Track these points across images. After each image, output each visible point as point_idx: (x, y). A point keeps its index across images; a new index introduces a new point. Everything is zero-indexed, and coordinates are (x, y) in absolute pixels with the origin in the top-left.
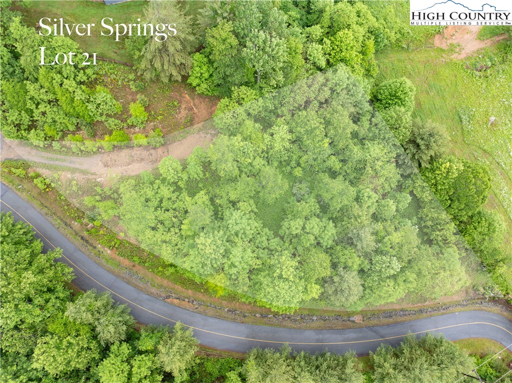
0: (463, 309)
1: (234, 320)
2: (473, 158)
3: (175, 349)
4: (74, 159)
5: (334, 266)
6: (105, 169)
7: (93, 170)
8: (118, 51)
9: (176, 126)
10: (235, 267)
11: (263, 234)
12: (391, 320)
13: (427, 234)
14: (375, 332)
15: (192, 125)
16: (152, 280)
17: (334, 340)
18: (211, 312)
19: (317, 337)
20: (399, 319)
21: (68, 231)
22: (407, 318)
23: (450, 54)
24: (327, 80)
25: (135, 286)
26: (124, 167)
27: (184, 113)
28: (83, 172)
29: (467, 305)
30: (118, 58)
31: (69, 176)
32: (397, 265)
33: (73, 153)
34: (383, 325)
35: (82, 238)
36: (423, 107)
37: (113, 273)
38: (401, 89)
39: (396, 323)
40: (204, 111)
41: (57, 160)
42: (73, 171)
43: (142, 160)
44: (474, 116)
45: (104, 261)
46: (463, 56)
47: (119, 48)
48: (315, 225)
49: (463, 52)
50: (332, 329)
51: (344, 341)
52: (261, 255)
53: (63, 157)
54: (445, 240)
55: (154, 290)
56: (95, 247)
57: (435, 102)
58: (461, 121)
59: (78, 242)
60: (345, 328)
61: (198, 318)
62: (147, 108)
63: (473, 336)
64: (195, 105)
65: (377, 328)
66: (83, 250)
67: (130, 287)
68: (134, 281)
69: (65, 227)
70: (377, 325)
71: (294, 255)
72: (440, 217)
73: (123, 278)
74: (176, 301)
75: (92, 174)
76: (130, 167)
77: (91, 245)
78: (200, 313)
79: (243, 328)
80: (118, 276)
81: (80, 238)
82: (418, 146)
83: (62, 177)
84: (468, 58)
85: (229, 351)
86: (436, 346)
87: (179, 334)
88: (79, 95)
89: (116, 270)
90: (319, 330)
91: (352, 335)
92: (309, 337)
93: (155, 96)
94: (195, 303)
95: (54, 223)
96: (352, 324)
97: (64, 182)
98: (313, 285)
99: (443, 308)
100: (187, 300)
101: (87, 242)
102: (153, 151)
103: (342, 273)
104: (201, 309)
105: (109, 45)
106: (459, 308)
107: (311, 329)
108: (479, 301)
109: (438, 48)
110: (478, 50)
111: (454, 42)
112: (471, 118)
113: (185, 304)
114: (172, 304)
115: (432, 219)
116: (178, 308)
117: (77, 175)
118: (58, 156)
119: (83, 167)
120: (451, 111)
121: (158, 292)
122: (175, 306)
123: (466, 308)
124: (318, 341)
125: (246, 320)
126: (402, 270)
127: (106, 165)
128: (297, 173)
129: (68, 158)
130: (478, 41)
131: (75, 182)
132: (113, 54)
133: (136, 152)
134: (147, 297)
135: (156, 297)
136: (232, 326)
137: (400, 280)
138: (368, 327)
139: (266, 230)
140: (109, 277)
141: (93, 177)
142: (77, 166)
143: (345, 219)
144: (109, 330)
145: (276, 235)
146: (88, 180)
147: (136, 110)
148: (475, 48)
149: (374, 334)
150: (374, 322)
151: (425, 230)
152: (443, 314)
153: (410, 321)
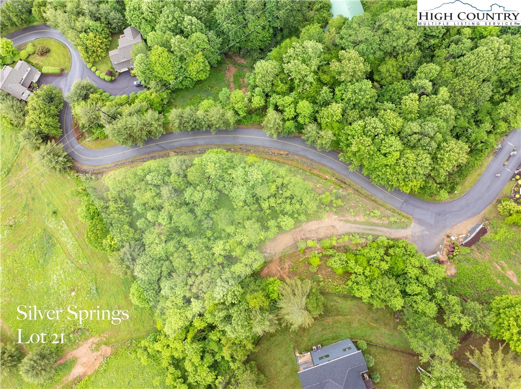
0: (106, 166)
1: (246, 145)
2: (90, 263)
3: (272, 123)
4: (357, 231)
5: (185, 176)
6: (333, 225)
7: (341, 223)
8: (336, 303)
9: (290, 256)
10: (242, 167)
11: (228, 190)
12: (152, 155)
13: (127, 206)
14: (162, 147)
15: (280, 258)
16: (298, 163)
17: (186, 140)
18: (261, 149)
19: (196, 141)
20: (146, 156)
21: (356, 187)
22: (141, 157)
23: (100, 342)
24: (190, 290)
25: (307, 158)
26: (321, 226)
27: (286, 266)
28: (347, 221)
29: (103, 168)
30: (335, 298)
31: (357, 219)
32: (149, 178)
33: (358, 234)
34: (156, 152)
35: (345, 183)
36: (123, 296)
37: (323, 165)
38: (140, 293)
39: (148, 153)
40: (273, 268)
41: (369, 230)
42: (355, 222)
43: (309, 231)
44: (87, 293)
45: (329, 171)
46: (91, 340)
47: (335, 305)
48: (197, 196)
49: (90, 345)
50: (188, 147)
51: (181, 140)
52: (228, 176)
53: (366, 232)
54: (116, 201)
55: (296, 157)
56: (336, 179)
57: (114, 300)
58: (96, 289)
59: (348, 181)
60: (180, 148)
61: (268, 144)
62: (310, 264)
63: (102, 150)
64: (280, 272)
65: (160, 149)
66: (343, 176)
67: (311, 157)
68: (309, 161)
69: (358, 189)
70: (160, 151)
71: (209, 178)
72: (118, 215)
73: (316, 162)
74: (282, 153)
75: (342, 220)
76: (317, 227)
77: (339, 180)
78: (267, 147)
79: (241, 142)
80: (319, 163)
81: (347, 183)
82: (131, 255)
83: (362, 218)
84: (86, 339)
85: (247, 128)
86: (127, 140)
87: (273, 131)
88: (352, 264)
89: (321, 167)
90: (196, 145)
91: (175, 144)
92: (201, 140)
93: (306, 274)
94: (271, 153)
95: (366, 191)
96: (176, 150)
97: (361, 215)
98: (197, 163)
99: (118, 165)
100: (276, 154)
101: (342, 182)
102: (304, 237)
103: (181, 170)
104: (267, 150)
105: (342, 307)
106: (108, 166)
107: (200, 145)
108: (95, 171)
109: (109, 346)
110: (78, 347)
111: (96, 353)
112: (89, 292)
113: (276, 152)
114: (284, 151)
115: (124, 214)
116: (280, 148)
117: (352, 219)
118: (369, 232)
119: (349, 225)
120: (103, 296)
121: (293, 157)
122: (282, 150)
123: (103, 166)
124: (196, 139)
125: (239, 147)
126: (145, 176)
127: (333, 227)
128: (210, 232)
129: (362, 231)
130: (77, 356)
131: (352, 214)
132: (339, 301)
133: (314, 235)
134: (300, 153)
135: (294, 154)
136: (247, 142)
137: (146, 171)
138: (166, 149)
139: (226, 193)
140: (324, 162)
141: (340, 219)
142: (354, 226)
143: (179, 204)
144: (311, 128)
145: (220, 191)
146: (344, 216)
147: (316, 261)
148: (80, 349)
149: (162, 146)
150: (161, 153)
151: (128, 208)
152: (119, 161)
153: (140, 156)
